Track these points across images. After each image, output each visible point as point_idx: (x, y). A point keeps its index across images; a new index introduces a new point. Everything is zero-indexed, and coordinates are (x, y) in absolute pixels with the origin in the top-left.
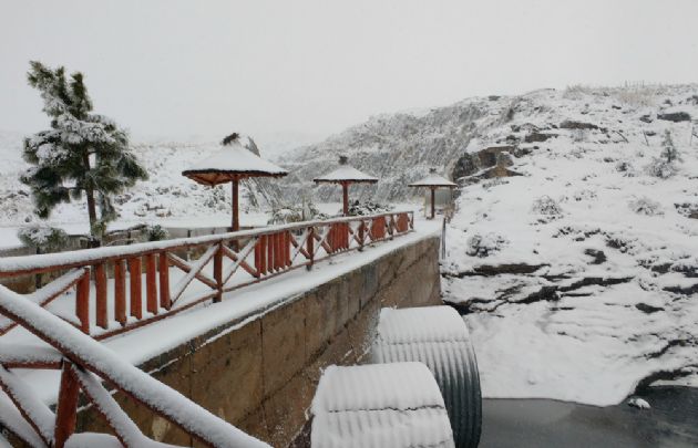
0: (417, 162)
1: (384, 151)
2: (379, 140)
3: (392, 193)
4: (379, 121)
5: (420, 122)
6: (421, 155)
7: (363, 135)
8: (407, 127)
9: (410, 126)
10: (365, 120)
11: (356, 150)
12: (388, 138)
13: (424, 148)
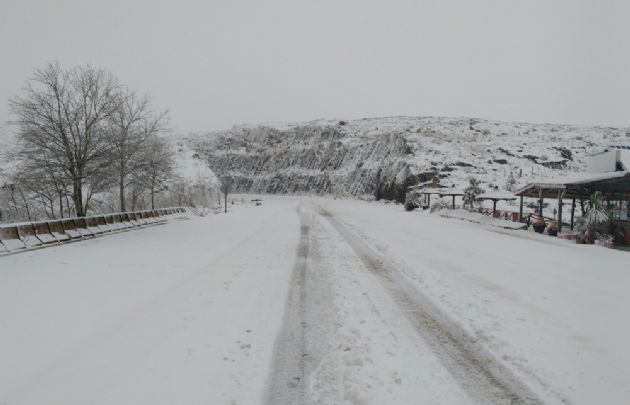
0: (289, 165)
1: (253, 153)
2: (245, 145)
3: (271, 187)
4: (244, 130)
5: (283, 134)
6: (291, 160)
7: (230, 140)
8: (271, 137)
9: (274, 137)
10: (229, 127)
11: (224, 152)
12: (255, 144)
13: (294, 155)
